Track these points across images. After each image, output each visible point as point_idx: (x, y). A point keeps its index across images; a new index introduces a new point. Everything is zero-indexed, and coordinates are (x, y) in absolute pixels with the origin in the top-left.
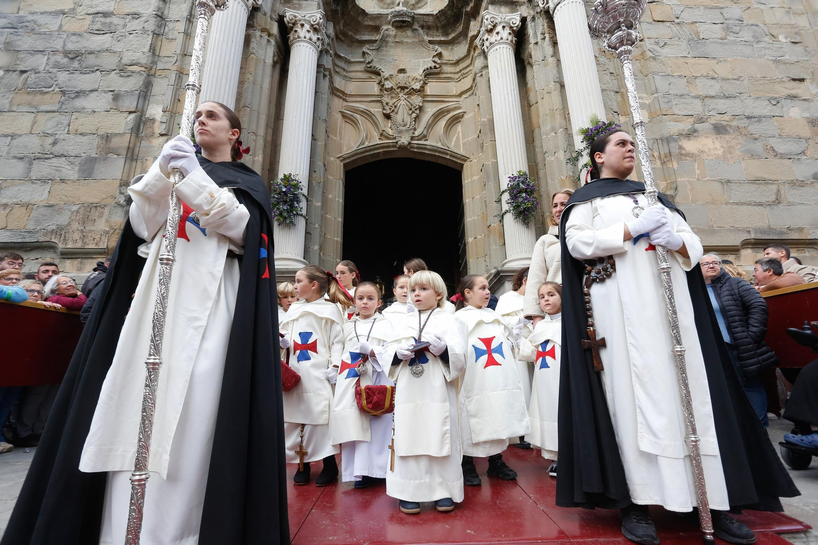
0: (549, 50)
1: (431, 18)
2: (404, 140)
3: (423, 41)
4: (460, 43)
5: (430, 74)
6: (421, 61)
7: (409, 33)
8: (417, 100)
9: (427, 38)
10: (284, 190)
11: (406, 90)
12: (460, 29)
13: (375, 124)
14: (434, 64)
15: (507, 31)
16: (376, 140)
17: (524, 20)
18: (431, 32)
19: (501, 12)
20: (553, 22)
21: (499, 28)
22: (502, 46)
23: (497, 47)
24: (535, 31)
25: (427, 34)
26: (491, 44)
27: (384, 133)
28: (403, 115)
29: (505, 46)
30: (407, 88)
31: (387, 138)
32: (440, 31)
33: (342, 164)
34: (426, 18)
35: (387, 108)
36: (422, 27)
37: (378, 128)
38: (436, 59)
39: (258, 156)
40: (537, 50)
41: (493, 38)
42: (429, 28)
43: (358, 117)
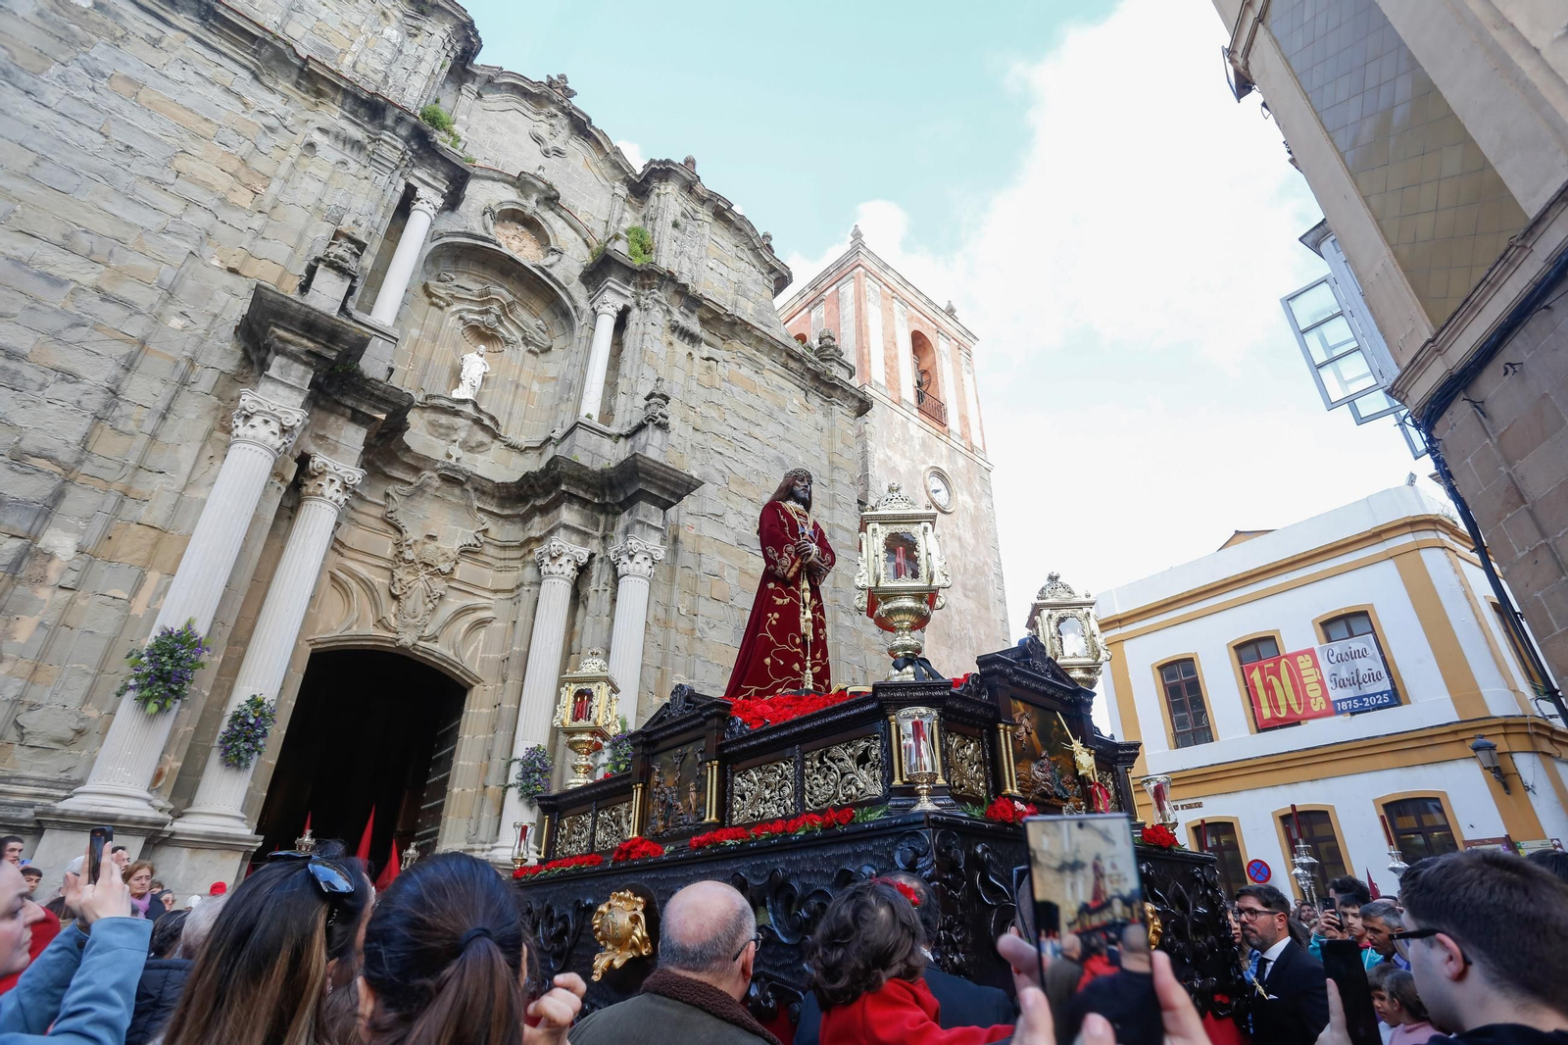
0: (607, 608)
1: (490, 485)
2: (407, 639)
3: (471, 507)
4: (514, 523)
5: (467, 551)
6: (461, 529)
7: (457, 491)
8: (439, 585)
9: (477, 504)
10: (252, 721)
11: (431, 569)
12: (522, 510)
13: (375, 603)
14: (476, 542)
15: (572, 566)
16: (370, 629)
17: (592, 556)
18: (484, 498)
19: (570, 541)
20: (617, 585)
21: (563, 560)
22: (561, 581)
23: (556, 580)
24: (599, 575)
25: (479, 499)
26: (550, 573)
27: (384, 621)
28: (414, 602)
29: (565, 582)
30: (432, 566)
31: (386, 628)
32: (496, 500)
33: (310, 649)
34: (484, 483)
35: (397, 585)
36: (476, 490)
37: (377, 609)
38: (480, 536)
39: (218, 656)
40: (597, 599)
41: (554, 569)
42: (484, 493)
43: (353, 584)
